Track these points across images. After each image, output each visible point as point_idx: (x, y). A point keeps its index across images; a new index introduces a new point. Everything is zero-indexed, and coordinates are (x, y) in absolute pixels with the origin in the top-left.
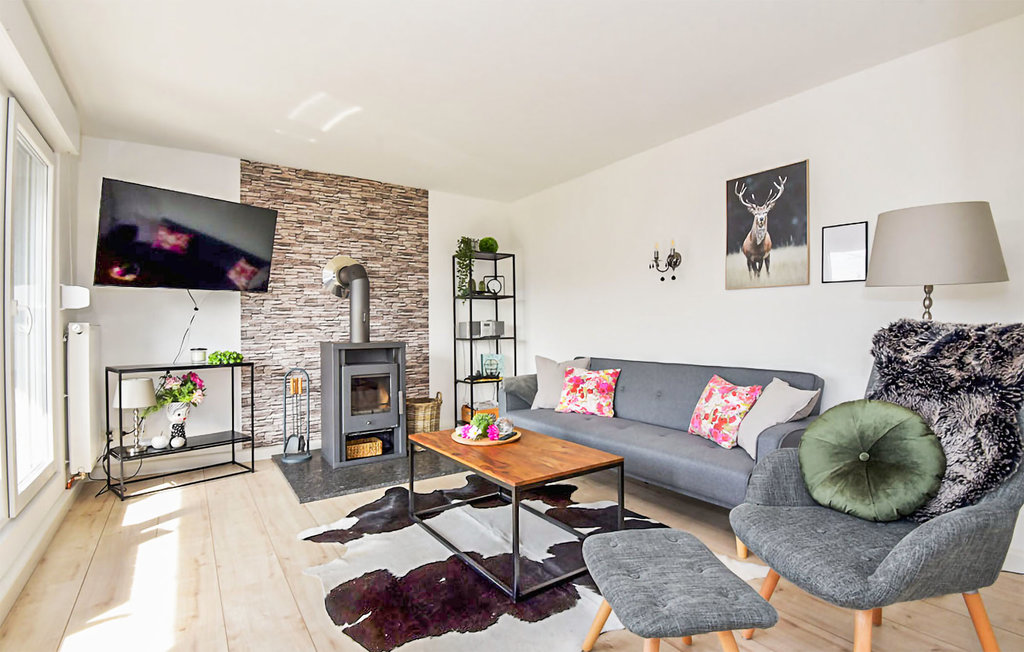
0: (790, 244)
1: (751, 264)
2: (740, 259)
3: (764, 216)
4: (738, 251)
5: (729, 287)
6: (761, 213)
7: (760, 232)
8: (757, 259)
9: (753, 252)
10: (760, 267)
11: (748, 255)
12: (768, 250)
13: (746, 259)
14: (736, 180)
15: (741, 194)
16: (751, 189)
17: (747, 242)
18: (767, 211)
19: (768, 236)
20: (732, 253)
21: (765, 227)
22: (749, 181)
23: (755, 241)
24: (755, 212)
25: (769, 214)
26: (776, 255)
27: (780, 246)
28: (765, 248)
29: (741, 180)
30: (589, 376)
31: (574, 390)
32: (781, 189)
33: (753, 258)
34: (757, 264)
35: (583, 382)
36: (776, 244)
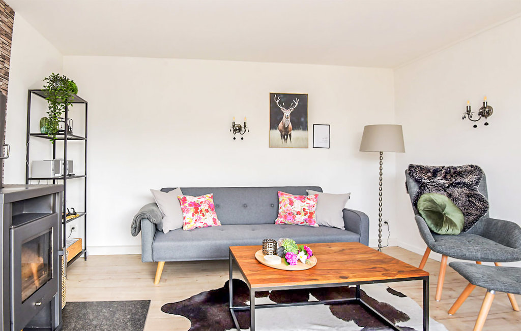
0: (300, 129)
1: (283, 136)
2: (277, 133)
3: (289, 114)
4: (276, 129)
5: (271, 146)
6: (287, 113)
7: (286, 121)
8: (285, 134)
9: (283, 130)
10: (287, 138)
11: (281, 131)
12: (290, 131)
13: (280, 134)
14: (275, 94)
15: (277, 102)
16: (282, 100)
17: (281, 125)
18: (290, 112)
19: (290, 124)
20: (273, 129)
21: (289, 119)
22: (282, 96)
23: (284, 126)
24: (284, 112)
25: (291, 114)
26: (294, 133)
27: (296, 129)
28: (289, 130)
29: (278, 95)
30: (200, 200)
31: (196, 212)
32: (297, 103)
33: (283, 133)
34: (286, 136)
35: (200, 206)
36: (294, 128)
